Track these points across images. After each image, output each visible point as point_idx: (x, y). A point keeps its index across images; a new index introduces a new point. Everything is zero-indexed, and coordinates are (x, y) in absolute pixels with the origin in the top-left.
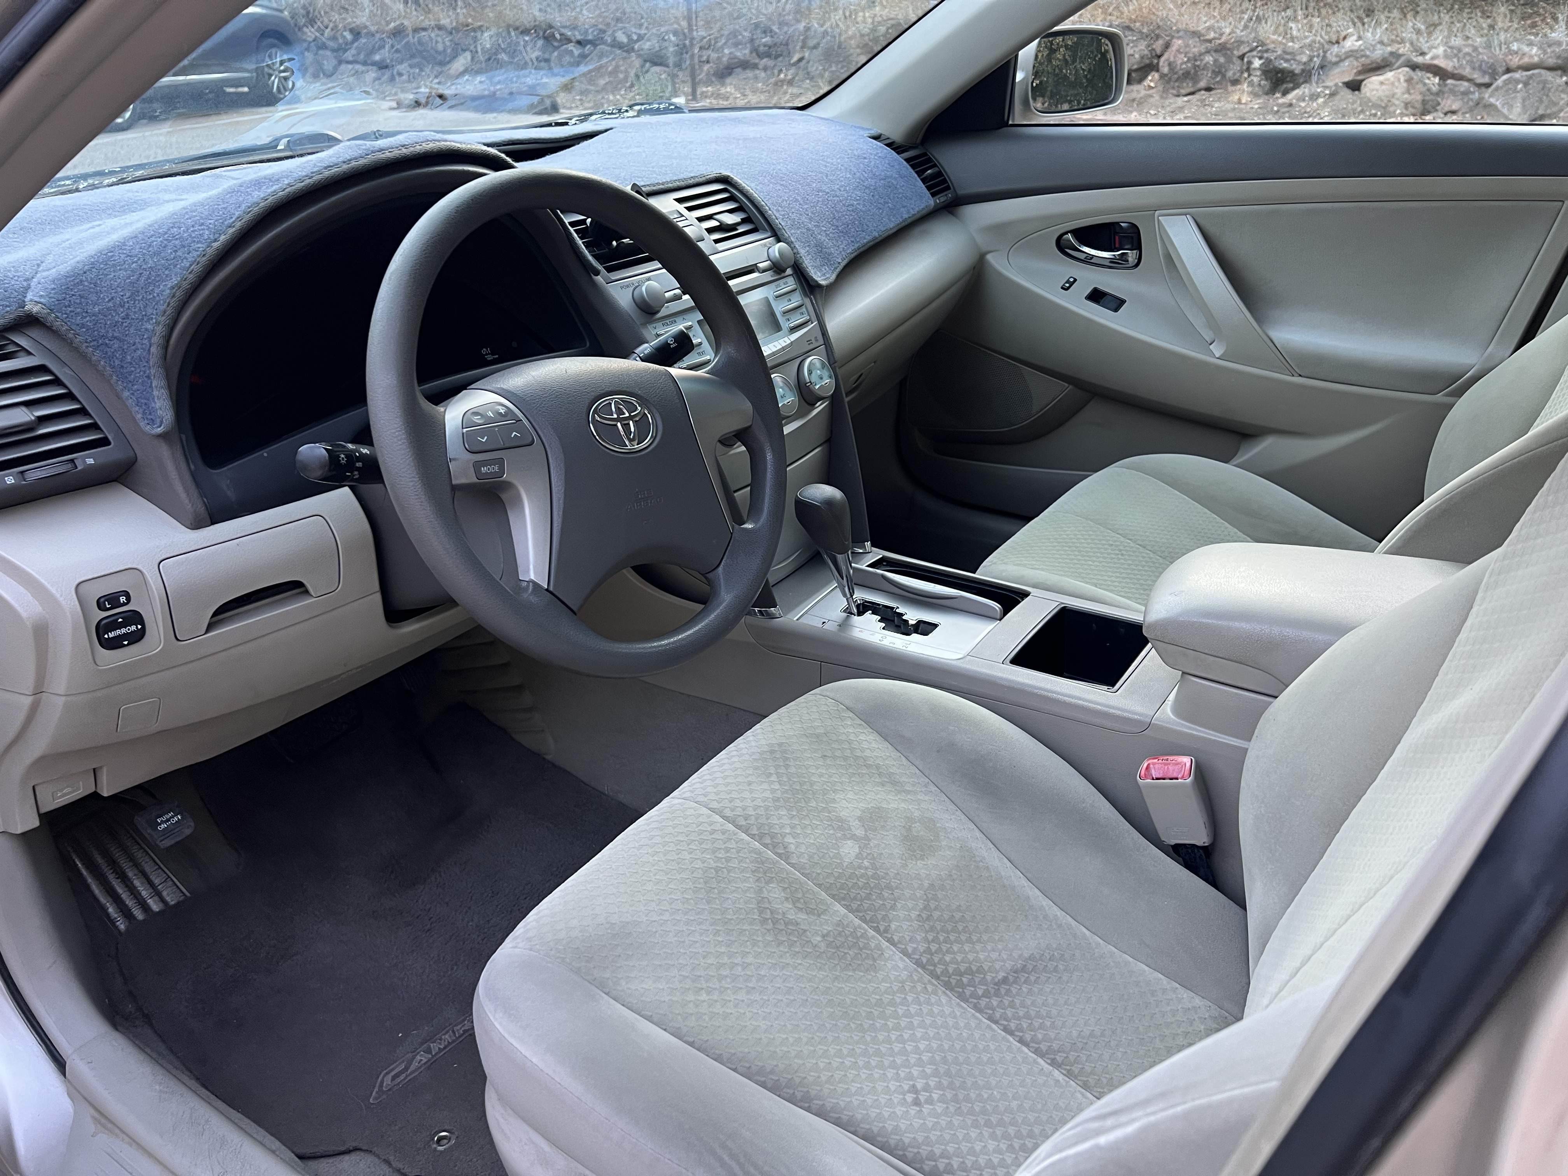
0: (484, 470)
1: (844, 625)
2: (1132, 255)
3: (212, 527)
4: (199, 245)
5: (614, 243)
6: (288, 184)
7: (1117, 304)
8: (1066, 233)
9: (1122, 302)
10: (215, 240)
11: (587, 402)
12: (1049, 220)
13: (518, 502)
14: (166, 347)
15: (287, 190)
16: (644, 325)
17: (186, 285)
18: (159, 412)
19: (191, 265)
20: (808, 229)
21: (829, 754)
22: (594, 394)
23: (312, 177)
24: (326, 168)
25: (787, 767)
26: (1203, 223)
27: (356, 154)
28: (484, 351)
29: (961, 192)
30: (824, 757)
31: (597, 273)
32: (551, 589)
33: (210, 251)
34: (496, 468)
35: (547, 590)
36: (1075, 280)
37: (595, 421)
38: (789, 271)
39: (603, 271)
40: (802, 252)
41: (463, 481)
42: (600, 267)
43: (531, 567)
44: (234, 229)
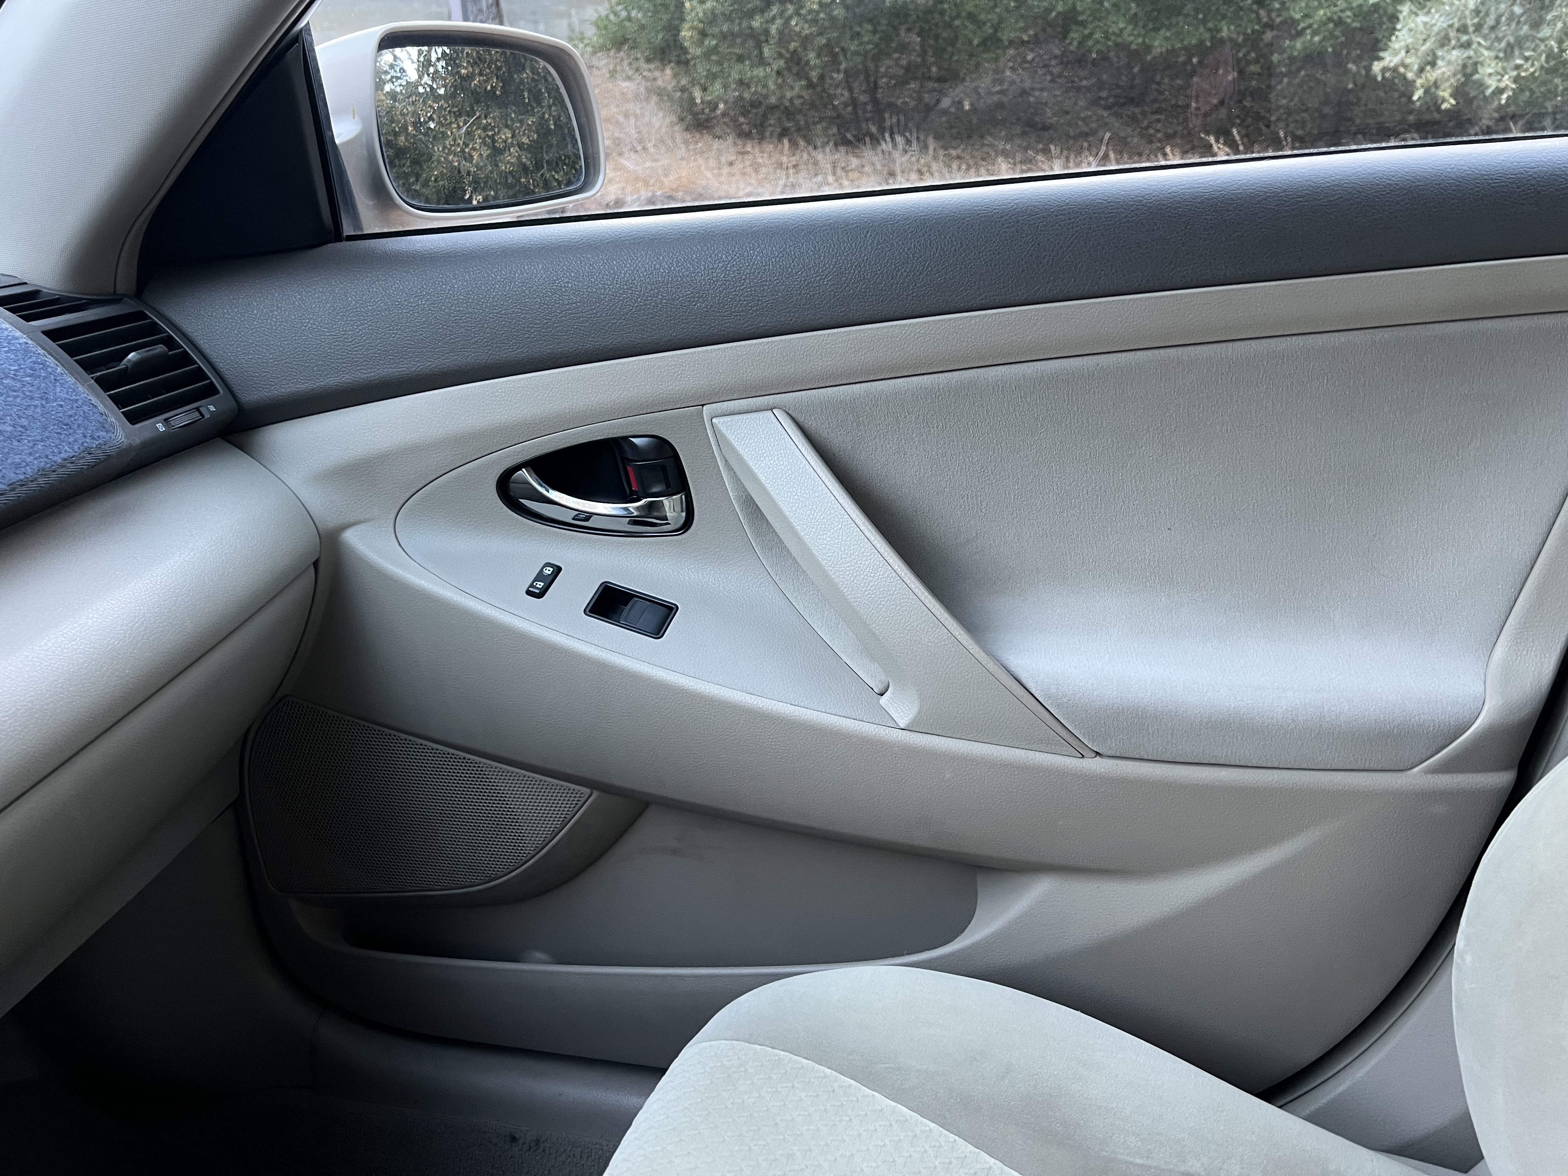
2: (671, 506)
7: (658, 617)
8: (517, 468)
9: (670, 610)
26: (811, 424)
29: (250, 395)
36: (558, 570)
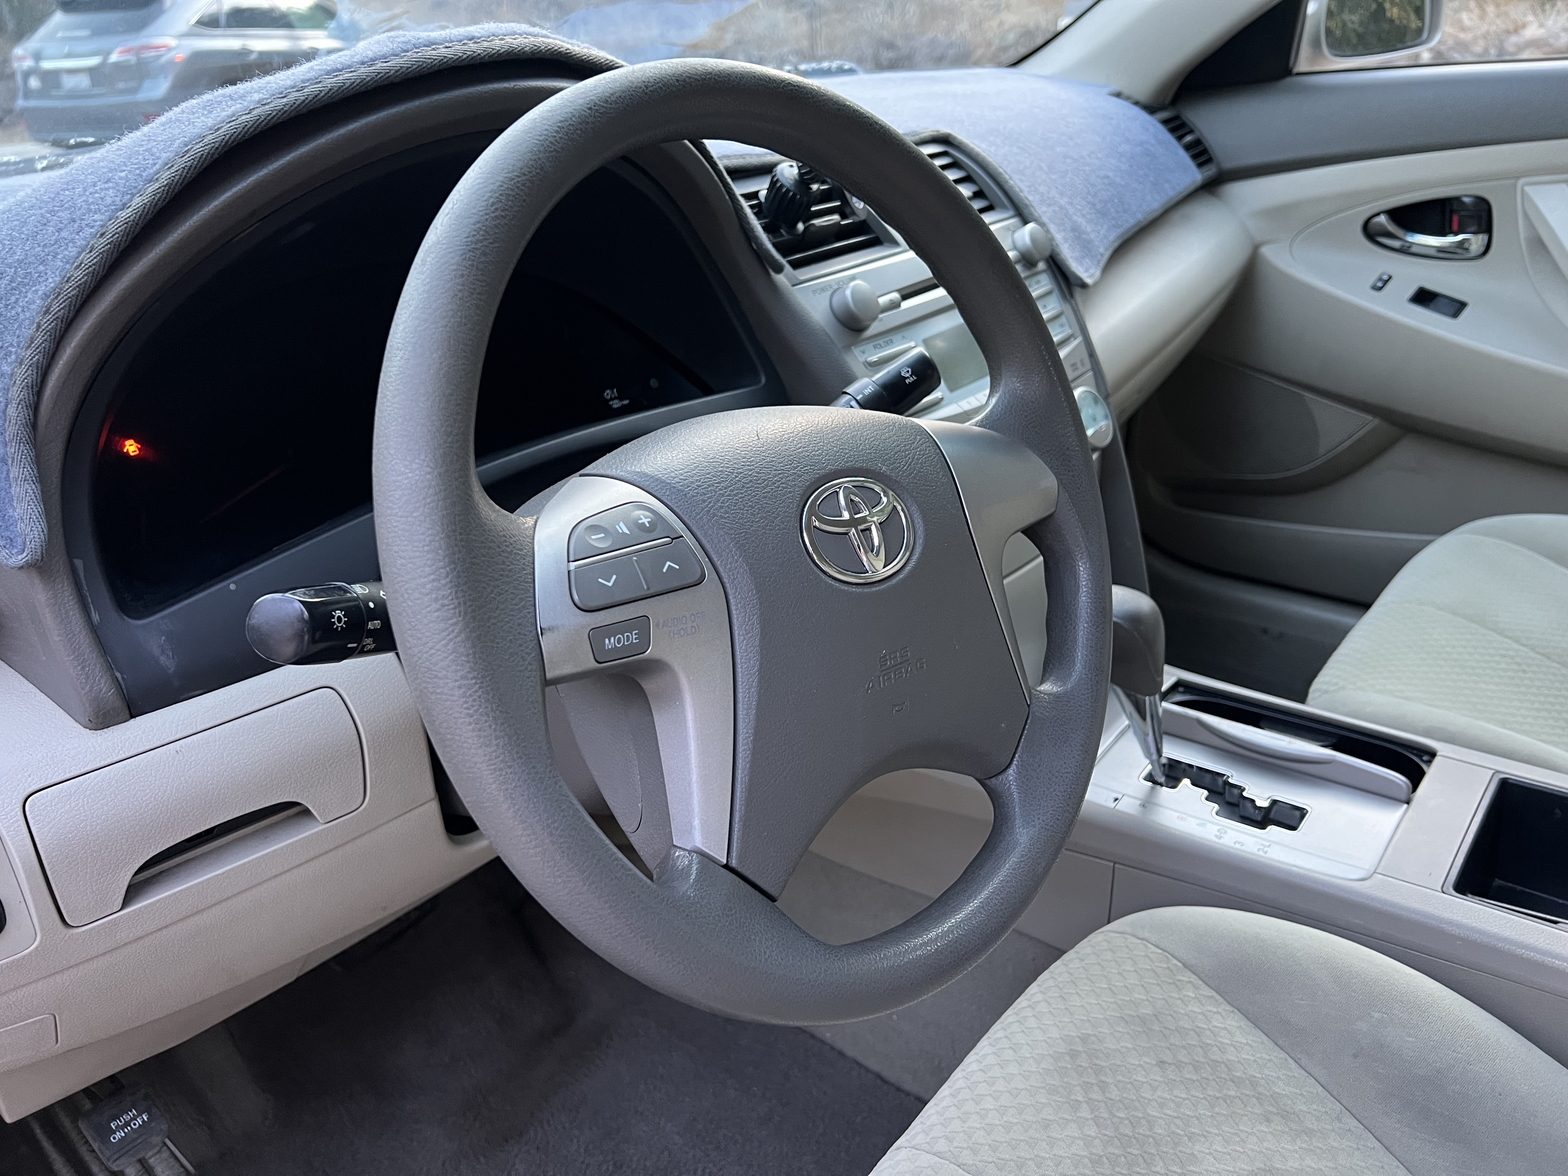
0: (610, 643)
1: (1148, 803)
2: (1476, 242)
3: (132, 722)
4: (96, 217)
5: (801, 226)
6: (259, 102)
7: (1456, 308)
8: (1378, 214)
9: (1462, 305)
10: (124, 207)
11: (798, 491)
12: (1354, 198)
13: (673, 695)
14: (35, 408)
15: (255, 112)
16: (848, 347)
17: (70, 290)
18: (20, 526)
19: (80, 253)
20: (1061, 207)
21: (1168, 1057)
22: (809, 478)
23: (303, 88)
24: (328, 73)
25: (1103, 1086)
27: (385, 50)
28: (608, 394)
29: (1229, 163)
30: (1161, 1063)
31: (779, 269)
32: (734, 863)
33: (112, 228)
34: (634, 637)
35: (726, 867)
36: (1390, 278)
37: (811, 529)
38: (1041, 266)
39: (788, 267)
40: (1059, 237)
41: (568, 669)
42: (783, 261)
43: (696, 823)
44: (157, 185)
